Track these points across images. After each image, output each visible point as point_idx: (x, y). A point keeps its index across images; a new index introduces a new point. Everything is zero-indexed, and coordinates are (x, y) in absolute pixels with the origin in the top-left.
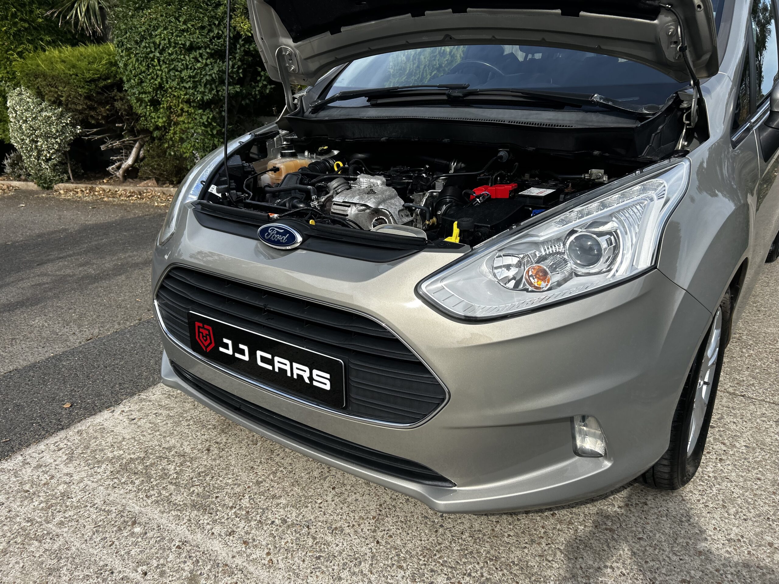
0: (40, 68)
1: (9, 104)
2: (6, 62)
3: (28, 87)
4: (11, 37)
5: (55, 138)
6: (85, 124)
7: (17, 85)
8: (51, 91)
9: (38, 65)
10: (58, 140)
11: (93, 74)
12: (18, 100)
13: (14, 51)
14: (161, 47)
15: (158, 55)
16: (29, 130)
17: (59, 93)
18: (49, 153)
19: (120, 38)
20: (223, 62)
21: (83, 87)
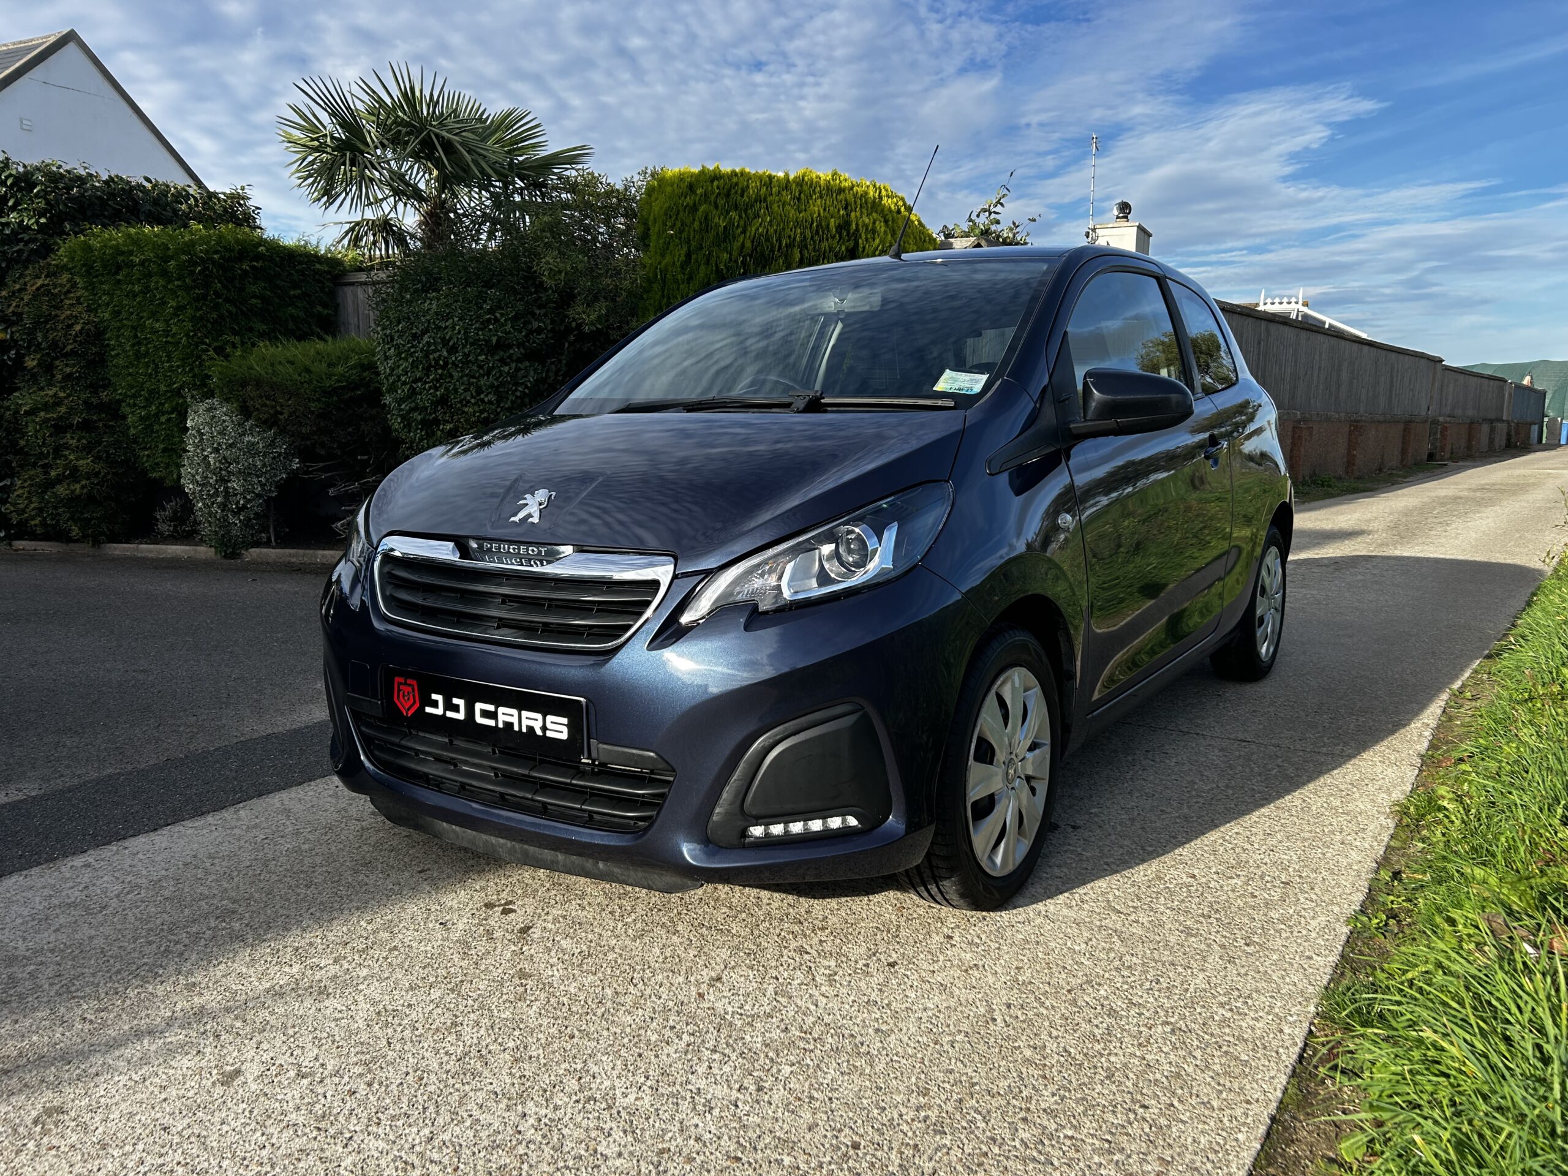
0: (253, 372)
1: (189, 424)
2: (194, 362)
3: (227, 400)
4: (209, 325)
5: (258, 476)
6: (306, 455)
7: (211, 394)
8: (265, 405)
9: (251, 368)
10: (263, 480)
11: (338, 381)
12: (208, 419)
13: (209, 345)
14: (451, 343)
15: (445, 354)
16: (220, 462)
17: (278, 408)
18: (245, 498)
19: (388, 332)
20: (543, 367)
21: (318, 400)
